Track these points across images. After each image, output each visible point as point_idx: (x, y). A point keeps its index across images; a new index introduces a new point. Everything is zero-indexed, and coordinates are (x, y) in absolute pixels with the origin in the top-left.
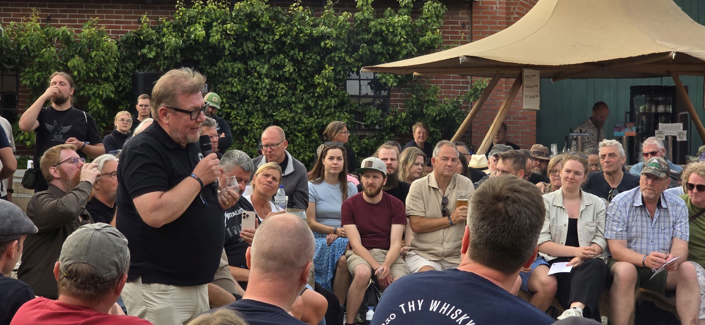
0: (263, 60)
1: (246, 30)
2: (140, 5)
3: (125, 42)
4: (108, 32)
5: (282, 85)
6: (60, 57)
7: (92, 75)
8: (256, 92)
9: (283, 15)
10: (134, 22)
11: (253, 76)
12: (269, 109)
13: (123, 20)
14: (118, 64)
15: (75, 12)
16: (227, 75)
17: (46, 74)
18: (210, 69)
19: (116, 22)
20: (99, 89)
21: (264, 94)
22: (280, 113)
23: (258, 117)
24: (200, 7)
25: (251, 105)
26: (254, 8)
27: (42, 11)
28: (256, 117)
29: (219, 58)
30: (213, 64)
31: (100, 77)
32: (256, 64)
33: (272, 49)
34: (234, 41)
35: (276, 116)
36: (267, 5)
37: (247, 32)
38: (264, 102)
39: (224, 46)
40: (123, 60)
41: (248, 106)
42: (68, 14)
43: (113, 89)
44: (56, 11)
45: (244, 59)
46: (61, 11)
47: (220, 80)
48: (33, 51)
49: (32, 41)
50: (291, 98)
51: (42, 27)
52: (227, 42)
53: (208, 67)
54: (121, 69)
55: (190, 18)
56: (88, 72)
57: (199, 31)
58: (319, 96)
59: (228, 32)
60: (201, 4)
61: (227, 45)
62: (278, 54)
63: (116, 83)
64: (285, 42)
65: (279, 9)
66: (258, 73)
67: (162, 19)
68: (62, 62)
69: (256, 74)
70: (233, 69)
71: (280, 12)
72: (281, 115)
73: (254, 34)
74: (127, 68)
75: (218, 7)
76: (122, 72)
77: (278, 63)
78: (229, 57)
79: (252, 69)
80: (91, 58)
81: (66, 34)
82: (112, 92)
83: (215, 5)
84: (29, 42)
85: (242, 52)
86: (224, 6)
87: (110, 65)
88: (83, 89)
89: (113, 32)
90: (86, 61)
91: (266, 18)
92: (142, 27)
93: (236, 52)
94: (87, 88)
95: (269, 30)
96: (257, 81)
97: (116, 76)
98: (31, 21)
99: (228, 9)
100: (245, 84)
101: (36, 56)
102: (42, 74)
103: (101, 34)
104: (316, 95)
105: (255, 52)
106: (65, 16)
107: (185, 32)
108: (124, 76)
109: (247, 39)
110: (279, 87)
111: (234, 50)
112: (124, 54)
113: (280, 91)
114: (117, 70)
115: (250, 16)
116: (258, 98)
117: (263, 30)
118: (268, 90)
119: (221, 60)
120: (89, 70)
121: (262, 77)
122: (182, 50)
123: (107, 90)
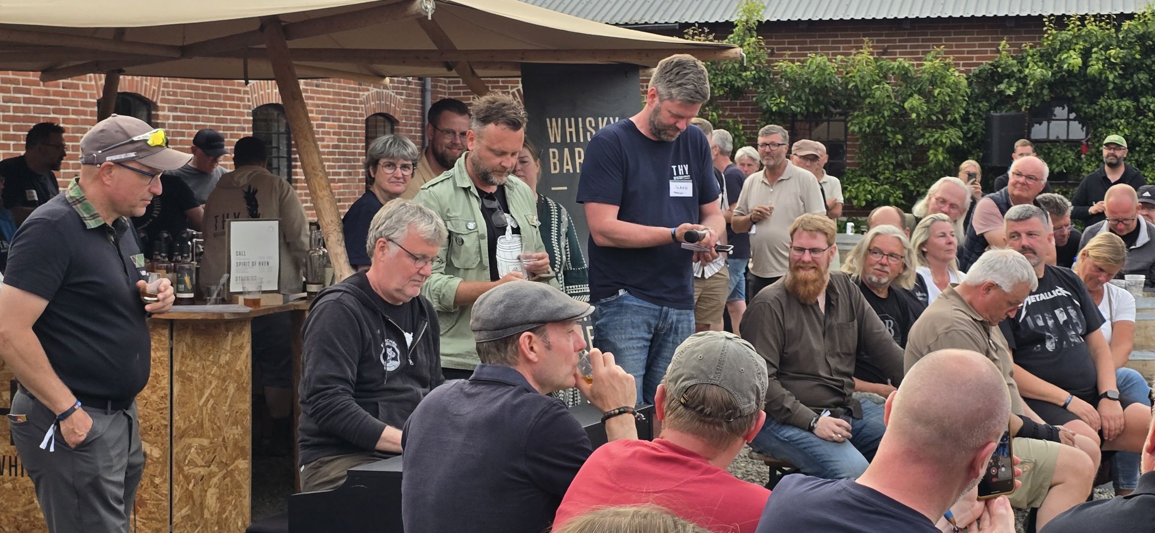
1: (1138, 56)
2: (1000, 30)
3: (977, 76)
4: (957, 65)
6: (896, 97)
7: (934, 118)
10: (992, 52)
13: (977, 49)
14: (968, 104)
15: (917, 40)
16: (1109, 115)
17: (879, 118)
18: (1088, 107)
19: (969, 52)
20: (942, 134)
24: (1076, 29)
25: (1143, 154)
26: (1148, 28)
27: (878, 41)
28: (1150, 169)
29: (1099, 95)
30: (1092, 102)
31: (945, 120)
32: (1150, 100)
34: (1121, 72)
37: (1139, 59)
39: (1107, 78)
40: (973, 99)
41: (1140, 156)
42: (909, 44)
43: (962, 136)
44: (895, 41)
45: (1134, 94)
46: (900, 41)
47: (1102, 122)
48: (864, 90)
49: (863, 78)
51: (876, 60)
52: (1111, 73)
53: (1086, 106)
54: (971, 110)
55: (1062, 42)
56: (929, 116)
57: (1074, 59)
59: (1112, 60)
60: (1078, 26)
61: (1111, 77)
63: (965, 128)
67: (1026, 45)
68: (898, 103)
70: (1119, 107)
74: (979, 109)
75: (1101, 28)
76: (974, 114)
78: (1114, 92)
79: (1145, 107)
80: (934, 97)
81: (904, 67)
82: (960, 139)
83: (1096, 25)
84: (858, 79)
85: (1131, 86)
87: (957, 106)
88: (923, 136)
89: (964, 65)
90: (927, 102)
92: (1000, 57)
93: (1124, 86)
94: (927, 135)
97: (965, 119)
98: (862, 53)
99: (1113, 30)
100: (1135, 127)
101: (868, 96)
102: (874, 119)
103: (947, 67)
105: (1150, 85)
106: (905, 47)
107: (1055, 62)
108: (975, 119)
109: (1139, 69)
111: (1121, 83)
112: (977, 91)
114: (967, 111)
119: (1103, 96)
120: (930, 112)
122: (1052, 85)
123: (953, 136)
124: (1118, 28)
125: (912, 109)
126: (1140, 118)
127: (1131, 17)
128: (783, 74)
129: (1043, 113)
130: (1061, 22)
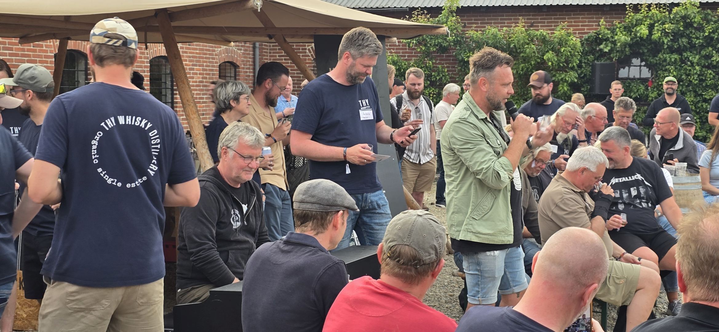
0: (695, 52)
1: (682, 29)
2: (600, 12)
3: (587, 40)
4: (575, 33)
5: (710, 71)
6: (538, 53)
7: (562, 65)
8: (689, 77)
9: (712, 16)
10: (596, 25)
11: (687, 64)
12: (699, 90)
13: (587, 24)
14: (581, 57)
15: (551, 19)
16: (665, 64)
17: (528, 65)
18: (652, 59)
19: (582, 26)
20: (566, 75)
21: (696, 78)
22: (709, 93)
23: (691, 96)
24: (645, 13)
25: (684, 87)
26: (687, 12)
27: (528, 19)
28: (689, 96)
29: (659, 51)
30: (655, 56)
31: (567, 67)
32: (689, 55)
33: (703, 43)
34: (672, 38)
35: (705, 95)
36: (699, 9)
38: (696, 85)
39: (663, 42)
40: (585, 54)
41: (683, 88)
42: (546, 21)
43: (577, 76)
44: (538, 19)
45: (680, 51)
46: (541, 19)
47: (660, 67)
48: (520, 48)
49: (519, 41)
51: (526, 31)
52: (666, 38)
54: (583, 60)
55: (637, 20)
56: (559, 64)
57: (643, 31)
59: (667, 30)
60: (647, 10)
61: (666, 41)
62: (708, 46)
63: (579, 72)
64: (713, 38)
65: (709, 11)
66: (691, 62)
67: (616, 22)
68: (540, 56)
69: (689, 63)
70: (671, 59)
71: (710, 14)
72: (709, 94)
73: (688, 32)
74: (588, 60)
75: (660, 12)
76: (585, 63)
77: (707, 54)
78: (667, 50)
79: (686, 58)
80: (561, 53)
81: (543, 35)
82: (576, 78)
83: (657, 10)
84: (516, 42)
85: (678, 46)
86: (664, 11)
87: (574, 58)
88: (554, 76)
89: (579, 33)
90: (557, 55)
91: (698, 19)
92: (601, 29)
93: (673, 46)
94: (557, 75)
95: (700, 28)
96: (690, 68)
97: (580, 66)
98: (519, 26)
99: (667, 13)
100: (680, 70)
101: (522, 52)
102: (525, 66)
103: (569, 34)
105: (688, 45)
106: (544, 23)
107: (633, 32)
108: (585, 66)
109: (682, 36)
110: (708, 73)
111: (671, 44)
112: (586, 49)
113: (708, 76)
114: (580, 61)
115: (684, 18)
116: (691, 82)
117: (696, 29)
118: (699, 75)
119: (661, 52)
120: (559, 62)
121: (695, 65)
122: (630, 46)
123: (572, 76)
124: (670, 12)
125: (549, 60)
126: (683, 65)
127: (678, 5)
128: (471, 38)
129: (625, 62)
130: (636, 8)
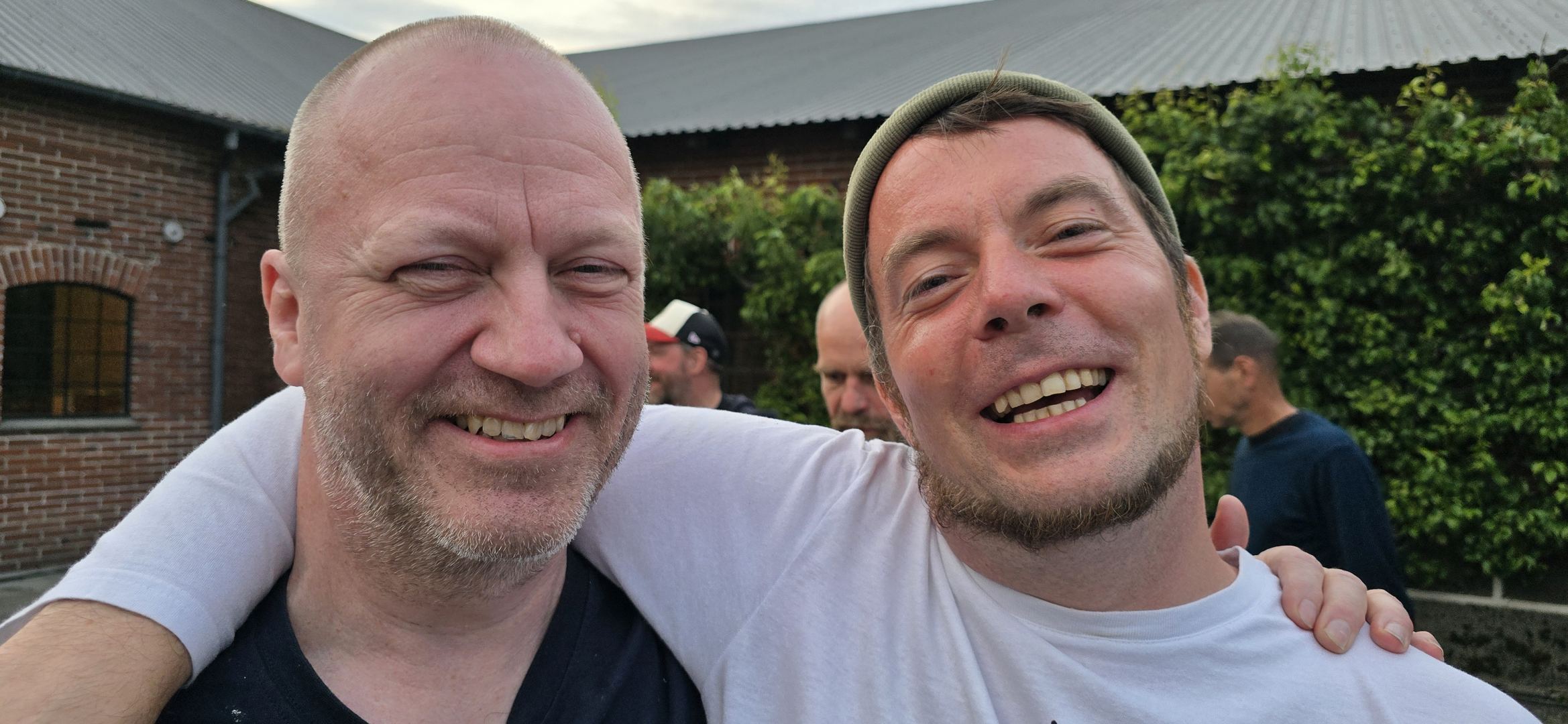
50: (1405, 351)
58: (1501, 350)
91: (1325, 131)
104: (1488, 343)
115: (1275, 126)
117: (1319, 166)
121: (1318, 292)
